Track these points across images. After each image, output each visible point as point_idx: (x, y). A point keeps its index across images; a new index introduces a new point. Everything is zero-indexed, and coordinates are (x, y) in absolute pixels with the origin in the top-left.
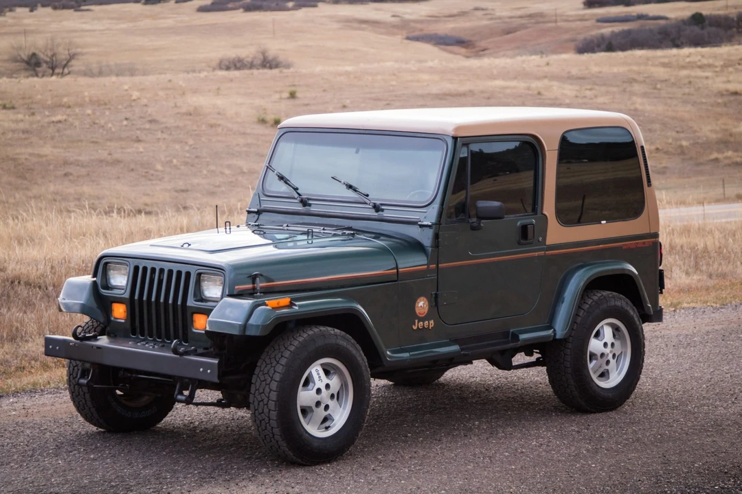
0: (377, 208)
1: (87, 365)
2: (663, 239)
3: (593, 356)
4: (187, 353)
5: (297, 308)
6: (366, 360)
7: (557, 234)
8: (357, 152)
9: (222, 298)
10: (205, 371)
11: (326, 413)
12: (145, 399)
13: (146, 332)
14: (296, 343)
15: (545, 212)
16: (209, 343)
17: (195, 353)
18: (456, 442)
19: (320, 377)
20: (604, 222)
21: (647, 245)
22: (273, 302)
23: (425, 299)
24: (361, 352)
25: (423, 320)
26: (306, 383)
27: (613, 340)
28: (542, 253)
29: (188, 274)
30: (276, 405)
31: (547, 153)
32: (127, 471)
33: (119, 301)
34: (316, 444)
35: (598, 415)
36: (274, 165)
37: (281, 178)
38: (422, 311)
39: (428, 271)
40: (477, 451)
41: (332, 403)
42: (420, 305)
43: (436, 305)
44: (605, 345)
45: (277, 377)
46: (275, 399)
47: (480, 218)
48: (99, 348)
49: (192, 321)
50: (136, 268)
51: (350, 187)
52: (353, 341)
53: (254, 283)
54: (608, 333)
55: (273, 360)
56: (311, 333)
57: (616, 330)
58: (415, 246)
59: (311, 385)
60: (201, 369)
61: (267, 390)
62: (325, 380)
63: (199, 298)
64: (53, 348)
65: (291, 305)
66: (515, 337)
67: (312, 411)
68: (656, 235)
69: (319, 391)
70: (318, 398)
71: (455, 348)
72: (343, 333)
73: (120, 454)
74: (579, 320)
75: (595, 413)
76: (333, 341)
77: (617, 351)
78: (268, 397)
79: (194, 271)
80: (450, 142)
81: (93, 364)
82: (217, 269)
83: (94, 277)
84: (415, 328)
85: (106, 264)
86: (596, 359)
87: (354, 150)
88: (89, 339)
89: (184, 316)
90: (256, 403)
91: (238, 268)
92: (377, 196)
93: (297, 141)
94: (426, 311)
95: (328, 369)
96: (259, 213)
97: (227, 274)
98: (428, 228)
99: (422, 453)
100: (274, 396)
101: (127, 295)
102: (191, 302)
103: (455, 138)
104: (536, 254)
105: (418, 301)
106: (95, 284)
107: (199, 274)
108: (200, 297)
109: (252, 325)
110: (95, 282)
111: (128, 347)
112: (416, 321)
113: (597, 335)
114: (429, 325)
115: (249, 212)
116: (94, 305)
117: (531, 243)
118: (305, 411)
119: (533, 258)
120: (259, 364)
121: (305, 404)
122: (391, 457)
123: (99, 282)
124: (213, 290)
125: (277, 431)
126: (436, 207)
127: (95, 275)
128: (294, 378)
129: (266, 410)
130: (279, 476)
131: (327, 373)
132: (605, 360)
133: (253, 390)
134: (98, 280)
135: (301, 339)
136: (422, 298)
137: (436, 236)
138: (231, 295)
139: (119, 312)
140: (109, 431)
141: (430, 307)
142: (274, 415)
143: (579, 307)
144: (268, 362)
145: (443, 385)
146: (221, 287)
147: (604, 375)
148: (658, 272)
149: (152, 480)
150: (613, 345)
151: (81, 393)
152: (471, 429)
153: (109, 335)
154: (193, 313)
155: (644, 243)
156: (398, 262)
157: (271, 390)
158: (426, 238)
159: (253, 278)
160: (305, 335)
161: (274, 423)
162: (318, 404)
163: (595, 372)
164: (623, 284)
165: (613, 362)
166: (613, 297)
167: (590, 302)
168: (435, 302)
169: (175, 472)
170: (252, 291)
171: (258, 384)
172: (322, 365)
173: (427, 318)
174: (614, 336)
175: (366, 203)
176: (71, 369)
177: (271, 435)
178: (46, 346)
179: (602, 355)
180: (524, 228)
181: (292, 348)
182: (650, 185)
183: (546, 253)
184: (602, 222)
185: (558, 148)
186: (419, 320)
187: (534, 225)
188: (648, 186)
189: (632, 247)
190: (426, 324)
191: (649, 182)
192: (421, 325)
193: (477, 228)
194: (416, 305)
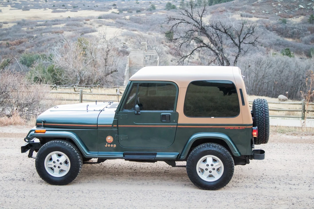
7: (183, 119)
15: (177, 111)
21: (240, 128)
22: (38, 131)
23: (111, 137)
25: (110, 144)
28: (175, 126)
31: (179, 89)
38: (110, 141)
39: (113, 127)
65: (45, 132)
66: (156, 154)
84: (106, 146)
94: (112, 141)
103: (131, 81)
105: (108, 137)
112: (107, 144)
117: (170, 122)
119: (171, 127)
136: (110, 136)
141: (114, 139)
170: (41, 125)
173: (113, 143)
180: (164, 116)
182: (244, 105)
183: (178, 126)
184: (212, 117)
185: (187, 87)
186: (108, 144)
187: (169, 115)
188: (243, 105)
189: (231, 128)
190: (112, 145)
191: (243, 103)
192: (109, 145)
193: (137, 114)
194: (107, 138)
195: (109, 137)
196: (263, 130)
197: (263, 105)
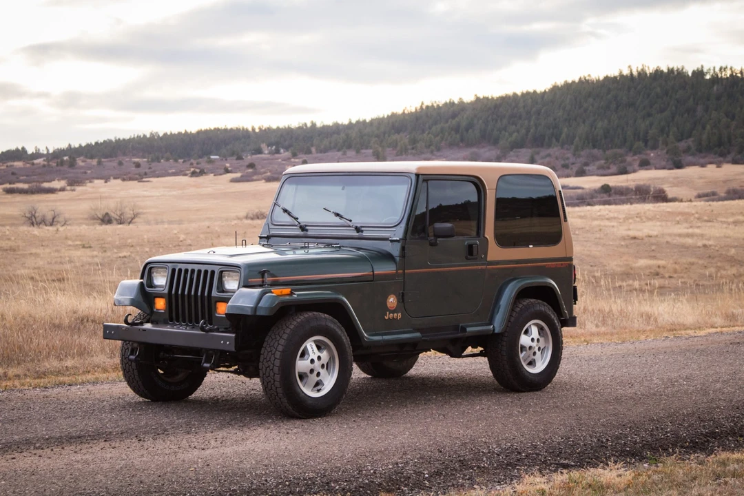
0: (358, 229)
1: (135, 345)
2: (575, 262)
3: (523, 348)
4: (211, 330)
5: (296, 296)
6: (349, 339)
7: (496, 253)
8: (343, 189)
9: (238, 289)
10: (225, 343)
11: (318, 379)
12: (181, 376)
13: (180, 319)
14: (295, 323)
15: (486, 236)
16: (228, 323)
17: (217, 330)
18: (419, 407)
19: (313, 351)
20: (531, 246)
21: (564, 266)
22: (276, 291)
23: (394, 297)
24: (345, 333)
25: (393, 312)
26: (303, 355)
27: (538, 337)
28: (484, 267)
29: (213, 272)
30: (279, 370)
31: (487, 190)
32: (165, 420)
33: (161, 296)
34: (310, 402)
35: (526, 394)
36: (280, 202)
37: (285, 211)
38: (392, 306)
39: (396, 275)
40: (434, 412)
41: (323, 372)
42: (391, 300)
43: (403, 301)
44: (533, 340)
45: (280, 348)
46: (278, 365)
47: (437, 236)
48: (144, 330)
49: (216, 308)
50: (174, 270)
51: (337, 215)
52: (339, 324)
53: (263, 278)
54: (535, 331)
55: (277, 336)
56: (306, 316)
57: (541, 329)
58: (387, 257)
59: (306, 356)
60: (222, 342)
61: (273, 358)
62: (317, 353)
63: (221, 290)
64: (110, 333)
65: (292, 293)
66: (464, 329)
67: (307, 376)
68: (571, 259)
69: (312, 361)
70: (312, 366)
71: (418, 334)
72: (331, 318)
73: (159, 412)
74: (512, 319)
75: (524, 392)
76: (324, 323)
77: (542, 344)
78: (273, 364)
79: (217, 269)
80: (414, 178)
81: (140, 343)
82: (235, 267)
83: (141, 279)
84: (386, 318)
85: (151, 268)
86: (526, 351)
87: (341, 187)
88: (137, 324)
89: (209, 304)
90: (264, 368)
91: (251, 266)
92: (358, 220)
93: (297, 183)
94: (395, 305)
95: (319, 345)
96: (268, 238)
97: (242, 270)
98: (396, 243)
99: (391, 413)
100: (277, 363)
101: (166, 291)
102: (215, 293)
103: (417, 175)
104: (480, 267)
105: (389, 297)
106: (142, 284)
107: (222, 272)
108: (221, 288)
109: (261, 308)
110: (142, 283)
111: (168, 329)
112: (388, 313)
113: (526, 332)
114: (397, 317)
115: (261, 238)
116: (141, 299)
117: (476, 259)
118: (302, 376)
119: (478, 270)
120: (266, 340)
121: (301, 371)
122: (368, 414)
123: (145, 283)
124: (231, 284)
125: (280, 390)
126: (403, 225)
127: (142, 277)
128: (293, 351)
129: (272, 374)
130: (282, 424)
131: (319, 348)
132: (532, 351)
133: (261, 360)
134: (144, 281)
135: (299, 320)
136: (392, 296)
137: (403, 248)
138: (245, 286)
139: (160, 304)
140: (153, 401)
141: (398, 302)
142: (277, 377)
143: (513, 310)
144: (273, 337)
145: (409, 378)
146: (238, 282)
147: (532, 363)
148: (573, 288)
149: (184, 426)
150: (538, 340)
151: (131, 370)
152: (429, 400)
153: (152, 323)
154: (216, 302)
155: (562, 264)
156: (375, 267)
157: (275, 358)
158: (395, 250)
159: (262, 274)
160: (302, 317)
161: (277, 384)
162: (312, 371)
163: (525, 361)
164: (545, 293)
165: (538, 353)
166: (539, 303)
167: (520, 306)
168: (402, 299)
169: (201, 421)
170: (261, 283)
171: (265, 354)
172: (315, 341)
173: (396, 311)
174: (539, 334)
175: (350, 226)
176: (124, 351)
177: (276, 394)
178: (105, 332)
179: (530, 347)
180: (470, 247)
181: (292, 327)
183: (487, 267)
185: (496, 187)
187: (477, 244)
188: (565, 221)
189: (552, 267)
190: (395, 315)
191: (565, 217)
192: (391, 316)
193: (434, 244)
194: (388, 301)
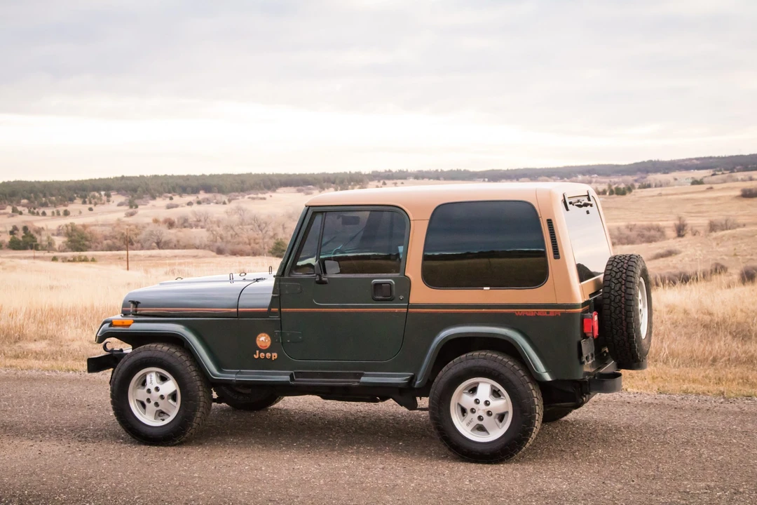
7: (422, 294)
11: (158, 409)
15: (407, 274)
19: (151, 381)
21: (551, 315)
22: (117, 322)
23: (267, 335)
25: (265, 351)
27: (488, 399)
28: (404, 310)
31: (412, 222)
38: (264, 345)
39: (269, 313)
41: (163, 403)
42: (261, 339)
44: (477, 401)
54: (482, 390)
62: (156, 384)
69: (149, 391)
70: (148, 396)
84: (256, 357)
94: (269, 344)
104: (397, 310)
105: (259, 336)
112: (257, 352)
114: (271, 357)
117: (391, 300)
119: (394, 313)
132: (475, 415)
136: (263, 334)
141: (272, 341)
150: (488, 402)
155: (548, 313)
162: (149, 401)
163: (467, 425)
165: (487, 418)
168: (278, 339)
172: (155, 372)
173: (270, 350)
179: (473, 410)
180: (379, 286)
182: (559, 258)
183: (409, 310)
184: (485, 288)
185: (429, 218)
186: (261, 351)
187: (390, 284)
188: (555, 258)
189: (529, 315)
190: (268, 355)
191: (557, 254)
192: (262, 355)
193: (321, 282)
194: (258, 338)
195: (262, 336)
196: (621, 324)
197: (625, 266)
